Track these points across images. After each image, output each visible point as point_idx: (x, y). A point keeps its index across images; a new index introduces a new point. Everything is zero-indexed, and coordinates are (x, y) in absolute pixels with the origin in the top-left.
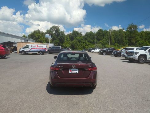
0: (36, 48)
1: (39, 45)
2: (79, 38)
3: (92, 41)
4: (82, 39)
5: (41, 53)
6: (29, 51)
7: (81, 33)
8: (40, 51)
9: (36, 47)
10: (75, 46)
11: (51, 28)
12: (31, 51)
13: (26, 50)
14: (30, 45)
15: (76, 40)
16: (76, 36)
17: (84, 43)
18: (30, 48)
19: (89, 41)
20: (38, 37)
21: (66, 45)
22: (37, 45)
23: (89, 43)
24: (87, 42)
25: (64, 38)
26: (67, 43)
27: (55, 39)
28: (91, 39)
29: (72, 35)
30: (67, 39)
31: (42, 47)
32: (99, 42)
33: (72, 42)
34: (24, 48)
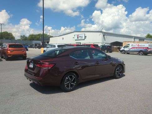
0: (136, 48)
1: (140, 44)
5: (141, 53)
6: (129, 51)
9: (137, 46)
12: (131, 50)
13: (126, 49)
14: (131, 44)
18: (130, 47)
22: (138, 44)
31: (143, 46)
34: (124, 48)
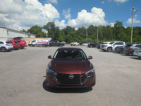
0: (41, 42)
1: (43, 40)
2: (72, 33)
3: (84, 35)
4: (75, 34)
5: (44, 46)
6: (36, 45)
7: (74, 28)
8: (44, 44)
9: (41, 41)
10: (69, 40)
11: (48, 24)
12: (37, 44)
13: (33, 43)
14: (37, 40)
15: (70, 34)
16: (70, 31)
17: (77, 37)
18: (37, 42)
19: (81, 36)
20: (37, 32)
21: (61, 39)
22: (41, 40)
23: (82, 38)
24: (79, 37)
25: (59, 33)
26: (61, 37)
27: (51, 34)
28: (83, 33)
29: (66, 30)
30: (62, 34)
31: (45, 42)
32: (90, 36)
33: (66, 37)
34: (32, 42)
